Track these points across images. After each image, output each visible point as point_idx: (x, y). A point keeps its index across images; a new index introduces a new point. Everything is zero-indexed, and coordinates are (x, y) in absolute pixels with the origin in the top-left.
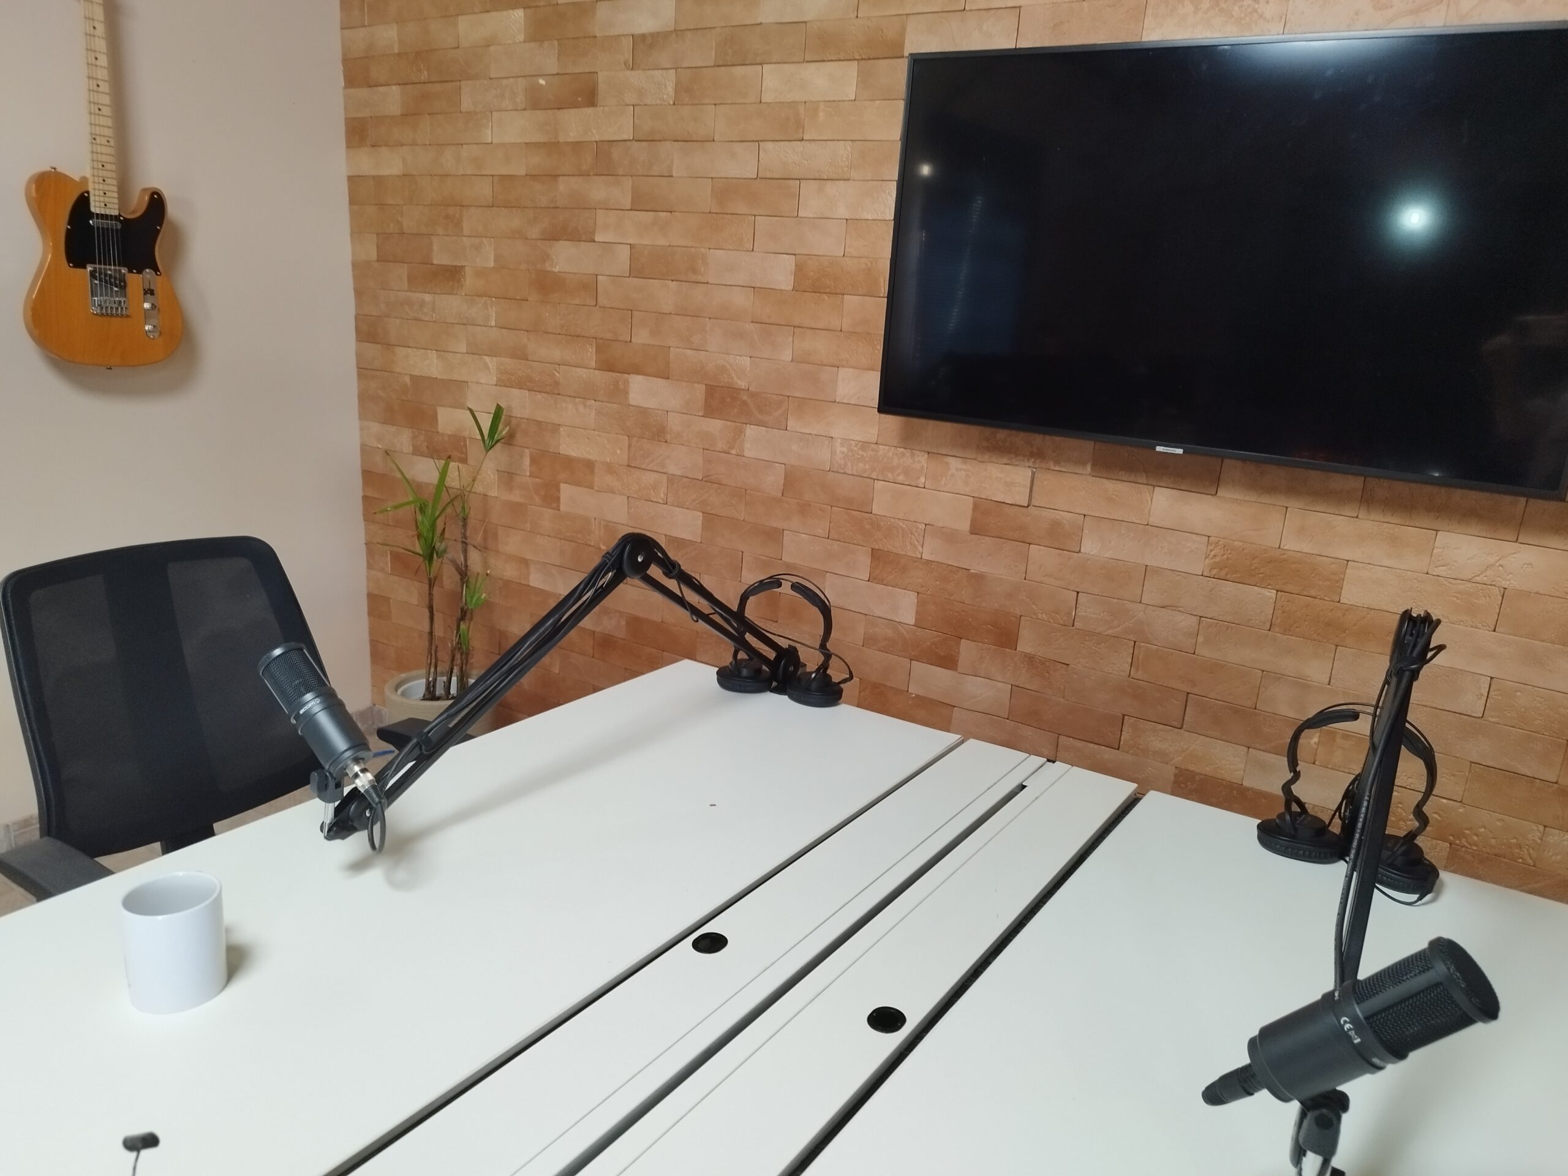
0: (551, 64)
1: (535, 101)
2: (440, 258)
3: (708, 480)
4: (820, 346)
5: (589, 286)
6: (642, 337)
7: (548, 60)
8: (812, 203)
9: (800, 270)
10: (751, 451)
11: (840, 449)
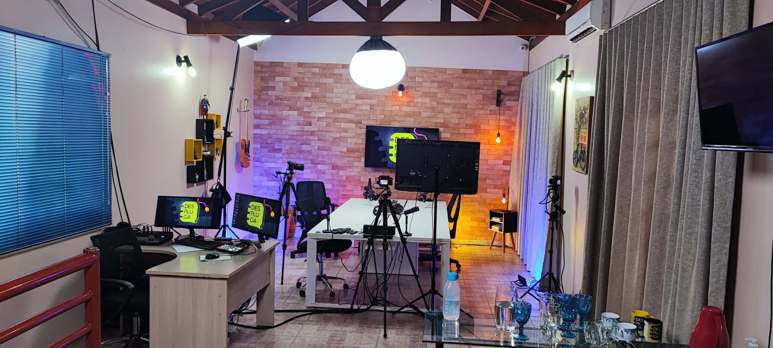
0: (303, 120)
1: (298, 124)
2: (276, 147)
3: (332, 179)
4: (352, 159)
5: (310, 152)
6: (320, 159)
7: (302, 119)
8: (349, 140)
9: (347, 149)
10: (340, 174)
11: (355, 173)
